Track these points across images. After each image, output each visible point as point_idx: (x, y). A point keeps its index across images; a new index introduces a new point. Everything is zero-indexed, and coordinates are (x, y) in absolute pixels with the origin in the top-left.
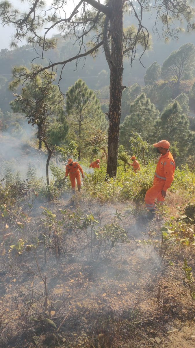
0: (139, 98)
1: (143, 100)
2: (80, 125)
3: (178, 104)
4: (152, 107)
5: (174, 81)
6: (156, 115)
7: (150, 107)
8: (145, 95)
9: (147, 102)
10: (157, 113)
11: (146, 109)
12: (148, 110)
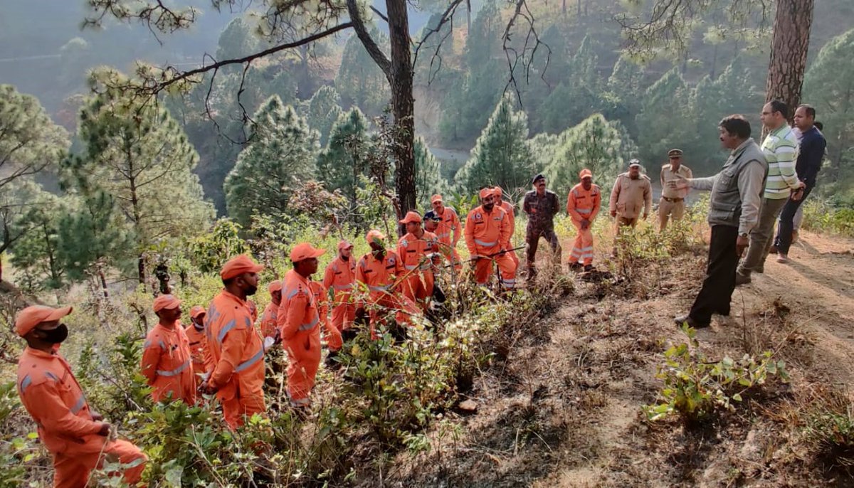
0: (266, 108)
1: (278, 111)
2: (133, 189)
3: (360, 113)
4: (300, 122)
5: (294, 59)
6: (312, 141)
7: (295, 124)
8: (278, 98)
9: (289, 115)
10: (315, 135)
11: (289, 130)
12: (296, 131)
